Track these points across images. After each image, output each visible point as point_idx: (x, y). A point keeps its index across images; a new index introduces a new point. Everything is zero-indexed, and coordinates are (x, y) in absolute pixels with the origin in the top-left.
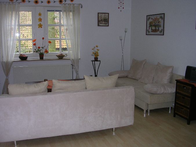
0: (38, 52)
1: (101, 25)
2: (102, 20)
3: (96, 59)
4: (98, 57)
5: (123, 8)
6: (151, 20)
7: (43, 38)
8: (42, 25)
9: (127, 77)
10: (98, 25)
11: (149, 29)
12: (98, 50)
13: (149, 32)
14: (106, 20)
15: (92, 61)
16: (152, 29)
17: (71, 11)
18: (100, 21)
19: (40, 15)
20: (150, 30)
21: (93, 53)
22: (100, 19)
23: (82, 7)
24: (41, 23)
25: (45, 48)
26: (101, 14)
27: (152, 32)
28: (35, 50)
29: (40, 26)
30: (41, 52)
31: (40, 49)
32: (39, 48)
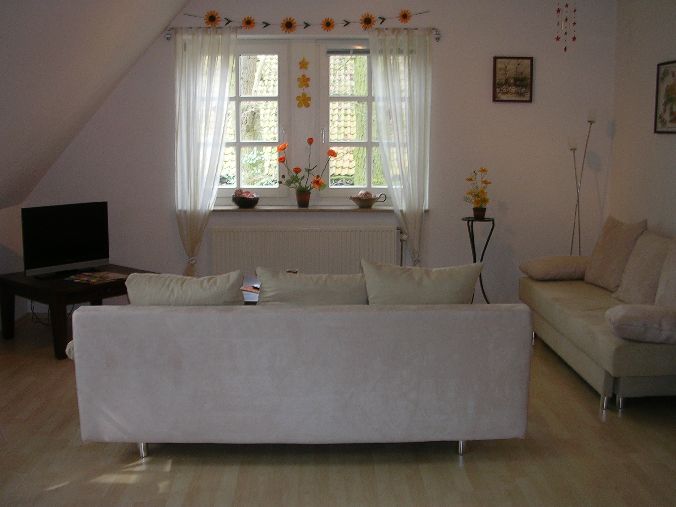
0: (293, 185)
1: (504, 97)
2: (507, 82)
3: (479, 214)
4: (488, 206)
5: (574, 39)
6: (669, 81)
7: (310, 141)
8: (309, 99)
9: (581, 279)
10: (495, 99)
11: (665, 111)
12: (486, 182)
13: (664, 122)
14: (523, 80)
15: (468, 219)
16: (672, 113)
17: (400, 52)
18: (501, 85)
19: (303, 65)
20: (667, 117)
21: (470, 193)
22: (500, 77)
23: (438, 39)
24: (307, 90)
25: (315, 172)
26: (507, 61)
27: (671, 121)
28: (283, 177)
29: (304, 101)
30: (303, 184)
31: (300, 175)
32: (297, 170)
